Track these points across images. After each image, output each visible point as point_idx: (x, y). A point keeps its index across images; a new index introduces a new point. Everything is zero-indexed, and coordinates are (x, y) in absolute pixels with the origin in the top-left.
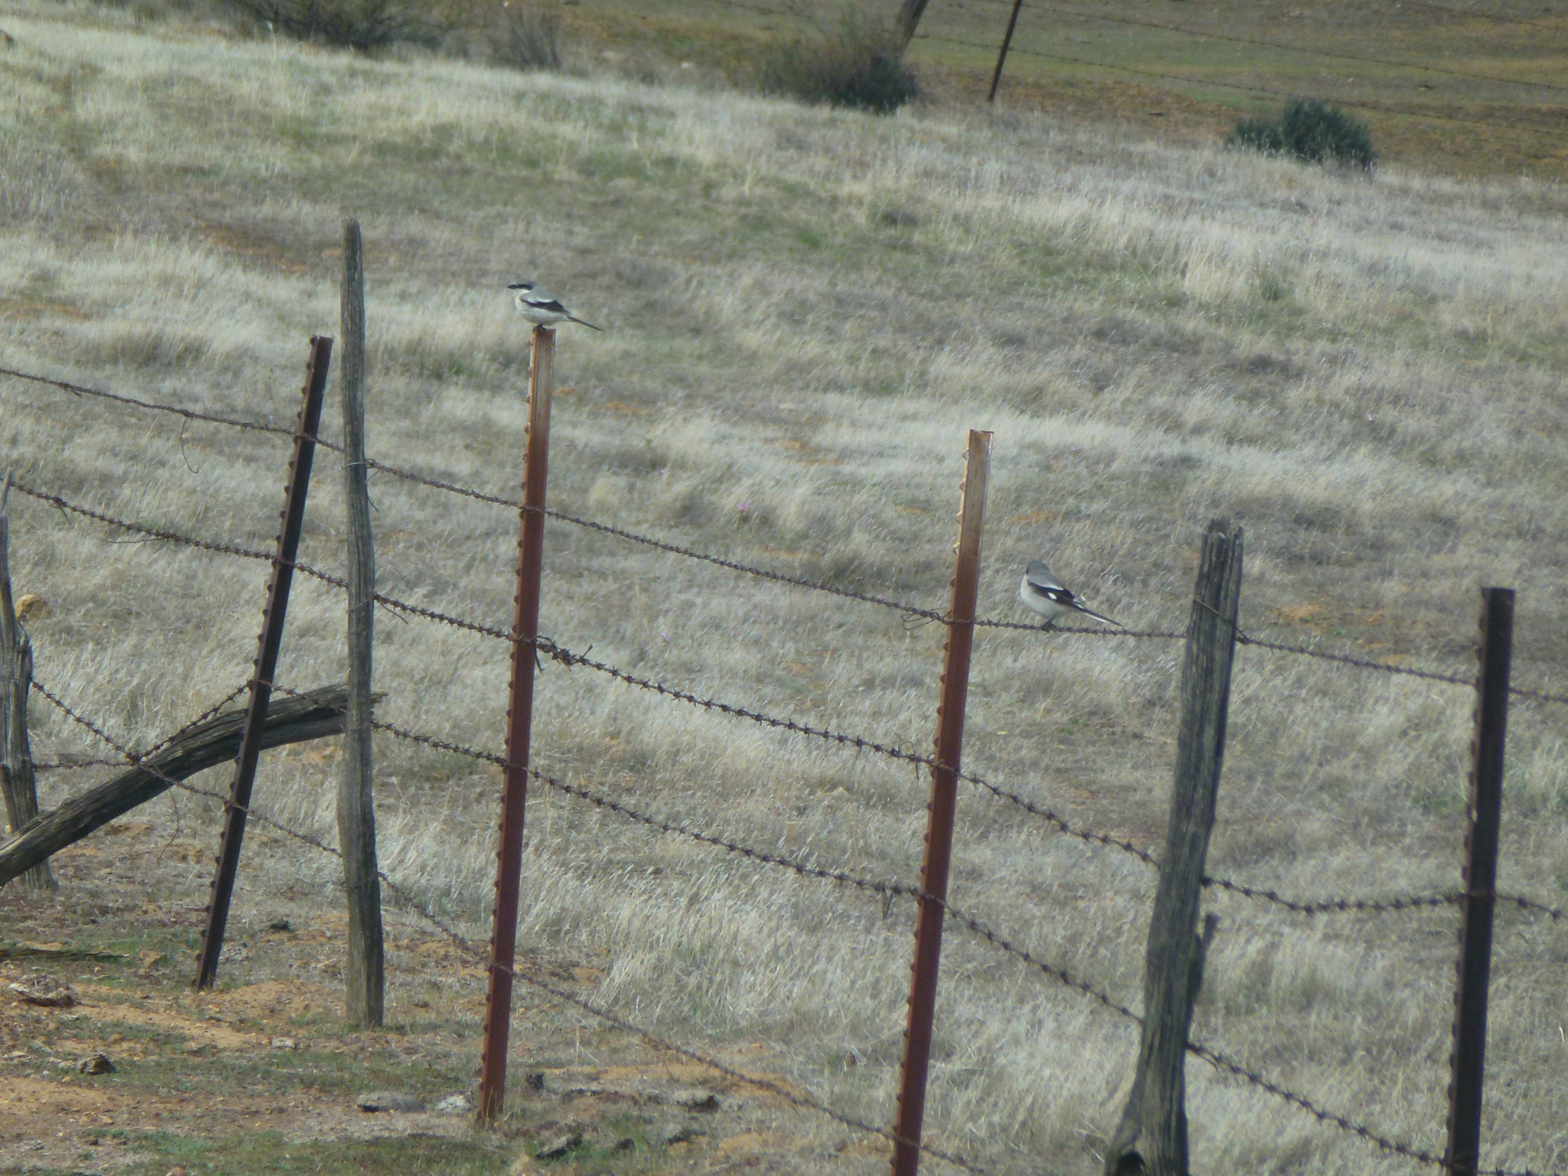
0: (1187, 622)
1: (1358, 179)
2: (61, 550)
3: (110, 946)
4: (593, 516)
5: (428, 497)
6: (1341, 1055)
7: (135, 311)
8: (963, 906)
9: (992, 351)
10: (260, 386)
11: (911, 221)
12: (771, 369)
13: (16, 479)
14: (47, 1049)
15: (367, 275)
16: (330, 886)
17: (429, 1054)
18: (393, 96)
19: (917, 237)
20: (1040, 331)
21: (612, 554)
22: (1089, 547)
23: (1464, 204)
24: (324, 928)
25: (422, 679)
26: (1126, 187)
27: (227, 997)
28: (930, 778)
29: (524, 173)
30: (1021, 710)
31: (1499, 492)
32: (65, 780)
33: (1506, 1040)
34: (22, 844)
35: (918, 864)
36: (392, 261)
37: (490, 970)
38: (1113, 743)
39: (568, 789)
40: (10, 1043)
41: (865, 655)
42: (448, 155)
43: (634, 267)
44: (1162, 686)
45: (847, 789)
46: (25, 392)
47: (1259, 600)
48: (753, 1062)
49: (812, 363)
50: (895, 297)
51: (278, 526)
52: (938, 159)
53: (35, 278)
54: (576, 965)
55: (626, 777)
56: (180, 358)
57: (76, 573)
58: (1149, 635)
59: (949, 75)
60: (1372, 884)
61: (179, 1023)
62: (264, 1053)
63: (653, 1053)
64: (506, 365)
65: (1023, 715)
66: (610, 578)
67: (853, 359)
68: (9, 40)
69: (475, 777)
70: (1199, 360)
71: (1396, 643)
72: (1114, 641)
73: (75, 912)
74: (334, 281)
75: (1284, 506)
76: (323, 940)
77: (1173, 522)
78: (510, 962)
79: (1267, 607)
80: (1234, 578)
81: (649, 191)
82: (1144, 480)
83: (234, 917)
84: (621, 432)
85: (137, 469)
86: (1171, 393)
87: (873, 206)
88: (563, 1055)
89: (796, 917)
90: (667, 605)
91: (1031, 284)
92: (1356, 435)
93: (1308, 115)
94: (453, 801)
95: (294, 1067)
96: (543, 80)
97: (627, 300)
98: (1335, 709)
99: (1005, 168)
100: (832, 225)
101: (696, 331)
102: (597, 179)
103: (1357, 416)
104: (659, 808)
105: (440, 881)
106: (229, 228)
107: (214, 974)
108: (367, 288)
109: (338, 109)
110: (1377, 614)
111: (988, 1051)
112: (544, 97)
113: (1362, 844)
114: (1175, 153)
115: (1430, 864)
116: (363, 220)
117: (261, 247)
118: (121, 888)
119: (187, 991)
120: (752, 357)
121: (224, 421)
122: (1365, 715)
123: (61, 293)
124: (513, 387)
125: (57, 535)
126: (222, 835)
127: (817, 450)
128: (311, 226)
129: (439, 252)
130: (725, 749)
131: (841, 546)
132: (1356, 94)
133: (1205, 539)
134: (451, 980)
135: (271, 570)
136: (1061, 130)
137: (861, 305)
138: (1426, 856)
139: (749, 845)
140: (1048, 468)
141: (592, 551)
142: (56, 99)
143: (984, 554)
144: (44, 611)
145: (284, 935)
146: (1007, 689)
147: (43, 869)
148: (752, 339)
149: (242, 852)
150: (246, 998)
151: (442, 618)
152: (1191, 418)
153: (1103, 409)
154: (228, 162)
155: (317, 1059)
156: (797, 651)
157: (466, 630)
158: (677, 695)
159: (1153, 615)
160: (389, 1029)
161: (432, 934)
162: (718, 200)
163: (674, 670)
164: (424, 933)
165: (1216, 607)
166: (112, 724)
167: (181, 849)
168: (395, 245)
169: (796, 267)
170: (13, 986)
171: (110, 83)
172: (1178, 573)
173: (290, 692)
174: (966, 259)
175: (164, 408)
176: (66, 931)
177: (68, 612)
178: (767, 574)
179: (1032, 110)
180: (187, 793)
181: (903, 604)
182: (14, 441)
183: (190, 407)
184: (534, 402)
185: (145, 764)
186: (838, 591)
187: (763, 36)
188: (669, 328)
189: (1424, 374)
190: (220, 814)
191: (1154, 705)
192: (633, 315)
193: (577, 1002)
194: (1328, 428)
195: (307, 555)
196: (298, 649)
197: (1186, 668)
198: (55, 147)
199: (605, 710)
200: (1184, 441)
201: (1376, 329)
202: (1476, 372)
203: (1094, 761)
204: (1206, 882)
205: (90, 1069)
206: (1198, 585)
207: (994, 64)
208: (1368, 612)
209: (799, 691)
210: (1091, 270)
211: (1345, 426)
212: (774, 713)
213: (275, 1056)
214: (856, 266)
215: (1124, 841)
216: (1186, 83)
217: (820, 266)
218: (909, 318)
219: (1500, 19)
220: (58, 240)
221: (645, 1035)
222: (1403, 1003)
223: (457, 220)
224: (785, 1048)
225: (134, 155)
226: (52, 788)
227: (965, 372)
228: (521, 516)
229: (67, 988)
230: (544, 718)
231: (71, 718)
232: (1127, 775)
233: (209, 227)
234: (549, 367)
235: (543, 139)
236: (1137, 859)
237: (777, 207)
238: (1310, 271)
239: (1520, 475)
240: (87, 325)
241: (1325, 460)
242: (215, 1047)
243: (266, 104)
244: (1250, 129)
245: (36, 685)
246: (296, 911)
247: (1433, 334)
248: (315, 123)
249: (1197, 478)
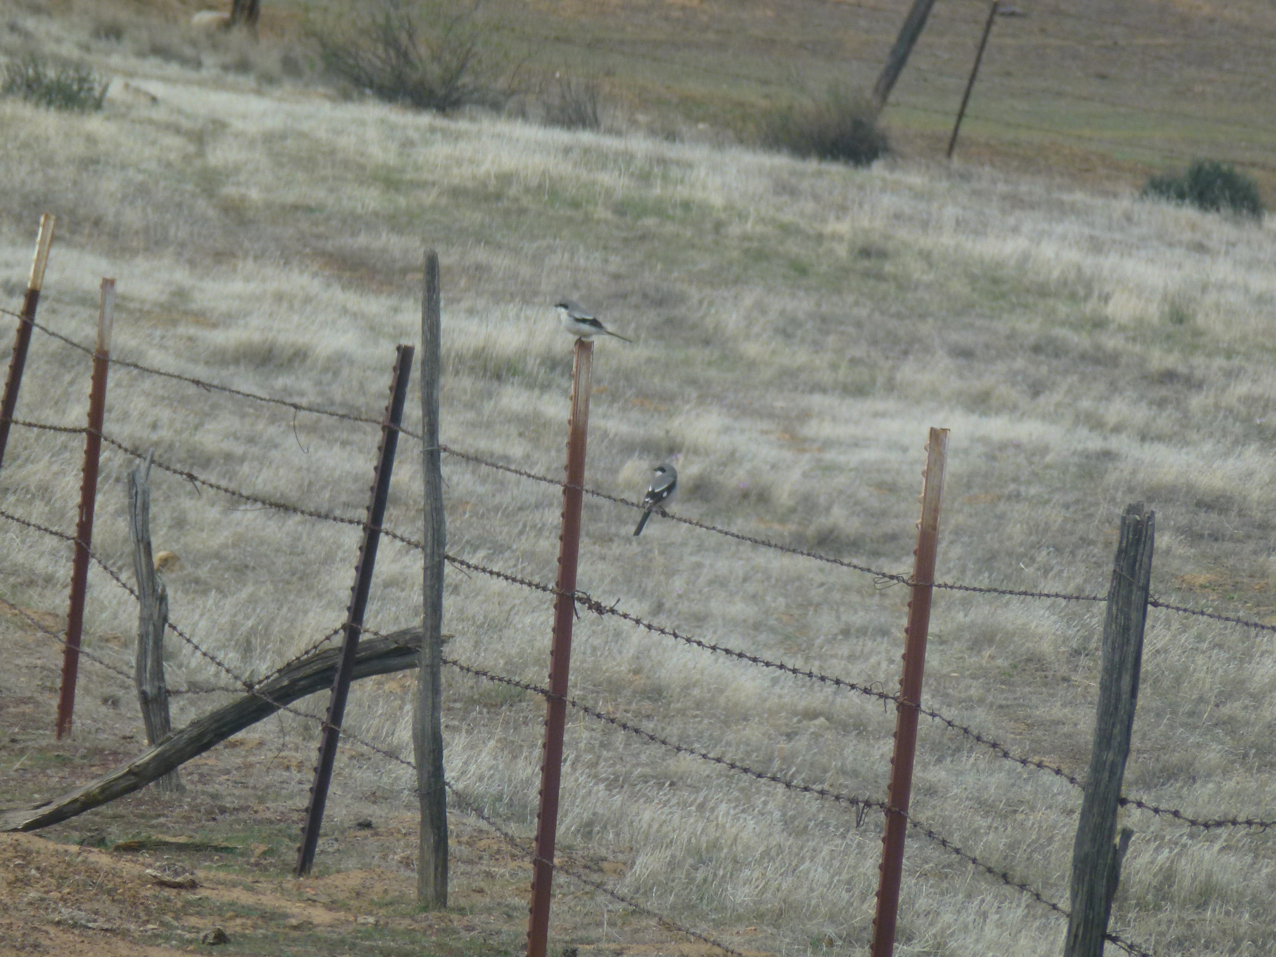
0: (1108, 585)
1: (1249, 226)
2: (192, 516)
3: (227, 839)
4: (622, 492)
5: (488, 475)
6: (1230, 944)
7: (255, 321)
8: (922, 817)
9: (947, 361)
10: (355, 383)
11: (883, 255)
12: (767, 374)
13: (156, 458)
14: (176, 923)
15: (442, 295)
16: (406, 792)
17: (484, 931)
18: (465, 148)
19: (888, 267)
20: (987, 346)
22: (1027, 523)
24: (400, 827)
25: (482, 624)
26: (1059, 229)
27: (321, 882)
28: (896, 712)
29: (569, 213)
30: (970, 657)
32: (192, 703)
34: (157, 756)
35: (885, 783)
36: (463, 283)
37: (535, 862)
38: (1046, 685)
39: (599, 716)
40: (145, 918)
41: (842, 609)
42: (508, 198)
43: (657, 290)
44: (1087, 639)
45: (828, 719)
46: (164, 387)
47: (1166, 569)
48: (749, 942)
49: (801, 369)
50: (869, 316)
51: (367, 498)
52: (906, 205)
53: (173, 294)
54: (604, 859)
55: (647, 706)
56: (291, 360)
57: (204, 535)
58: (1077, 598)
59: (915, 136)
60: (1258, 804)
61: (283, 903)
62: (351, 928)
63: (667, 933)
64: (553, 367)
65: (972, 660)
67: (834, 366)
68: (154, 100)
69: (524, 704)
70: (1117, 372)
72: (1049, 601)
73: (199, 811)
74: (416, 300)
75: (1188, 492)
76: (399, 836)
77: (1097, 504)
78: (551, 857)
79: (1173, 575)
80: (1147, 553)
81: (670, 228)
82: (1073, 469)
83: (328, 817)
84: (645, 424)
85: (255, 450)
86: (1095, 399)
87: (852, 242)
88: (593, 933)
89: (785, 823)
90: (681, 566)
91: (981, 307)
92: (1246, 435)
93: (1208, 173)
94: (506, 723)
95: (375, 940)
96: (586, 137)
97: (651, 317)
98: (1229, 660)
99: (960, 212)
100: (818, 257)
101: (707, 342)
102: (628, 219)
103: (1248, 420)
104: (673, 732)
105: (494, 789)
106: (331, 255)
107: (311, 863)
108: (442, 304)
109: (421, 159)
110: (1263, 582)
111: (942, 937)
112: (586, 151)
113: (1249, 770)
114: (1099, 202)
116: (440, 249)
117: (356, 270)
118: (237, 792)
119: (289, 877)
120: (752, 365)
121: (326, 412)
122: (1253, 665)
123: (194, 306)
124: (559, 386)
125: (188, 504)
126: (320, 749)
127: (805, 440)
128: (398, 255)
129: (500, 276)
130: (727, 686)
131: (823, 520)
132: (1248, 156)
133: (1124, 519)
134: (502, 870)
135: (361, 534)
136: (1007, 182)
137: (841, 323)
139: (747, 764)
140: (994, 458)
142: (191, 148)
143: (941, 528)
144: (177, 566)
145: (367, 832)
146: (958, 638)
147: (173, 774)
148: (751, 349)
149: (335, 764)
150: (337, 883)
151: (498, 575)
152: (1111, 419)
153: (1039, 411)
154: (331, 201)
155: (394, 933)
156: (788, 606)
157: (518, 585)
158: (688, 640)
159: (1079, 580)
160: (452, 910)
161: (487, 833)
162: (726, 236)
163: (686, 620)
164: (481, 831)
165: (1133, 576)
166: (231, 657)
167: (285, 761)
168: (465, 270)
169: (789, 291)
170: (149, 871)
171: (237, 136)
172: (1100, 546)
173: (376, 634)
174: (929, 286)
175: (277, 401)
176: (192, 827)
177: (197, 566)
178: (763, 543)
179: (982, 164)
180: (291, 715)
181: (873, 569)
182: (154, 426)
183: (296, 400)
184: (575, 399)
185: (258, 690)
186: (821, 558)
187: (763, 103)
188: (685, 339)
190: (318, 731)
191: (1080, 654)
192: (656, 329)
193: (605, 891)
194: (1224, 429)
195: (391, 522)
196: (383, 598)
197: (1107, 625)
198: (189, 187)
199: (630, 651)
200: (1105, 438)
201: (1263, 348)
203: (1030, 699)
204: (1124, 802)
205: (210, 940)
206: (1118, 558)
207: (951, 127)
208: (1256, 580)
209: (787, 638)
210: (1030, 296)
211: (1238, 429)
212: (767, 655)
213: (359, 931)
214: (838, 291)
215: (1054, 766)
216: (1108, 145)
217: (808, 290)
218: (880, 334)
220: (192, 263)
221: (660, 919)
223: (515, 251)
224: (775, 931)
225: (255, 195)
226: (182, 709)
227: (926, 378)
228: (564, 492)
229: (192, 874)
231: (198, 654)
232: (1057, 711)
233: (315, 253)
234: (588, 371)
235: (585, 185)
236: (1066, 782)
237: (773, 242)
238: (1210, 300)
240: (215, 332)
241: (1221, 455)
242: (311, 923)
243: (362, 155)
244: (1161, 183)
245: (171, 626)
246: (378, 813)
248: (403, 171)
249: (1115, 469)
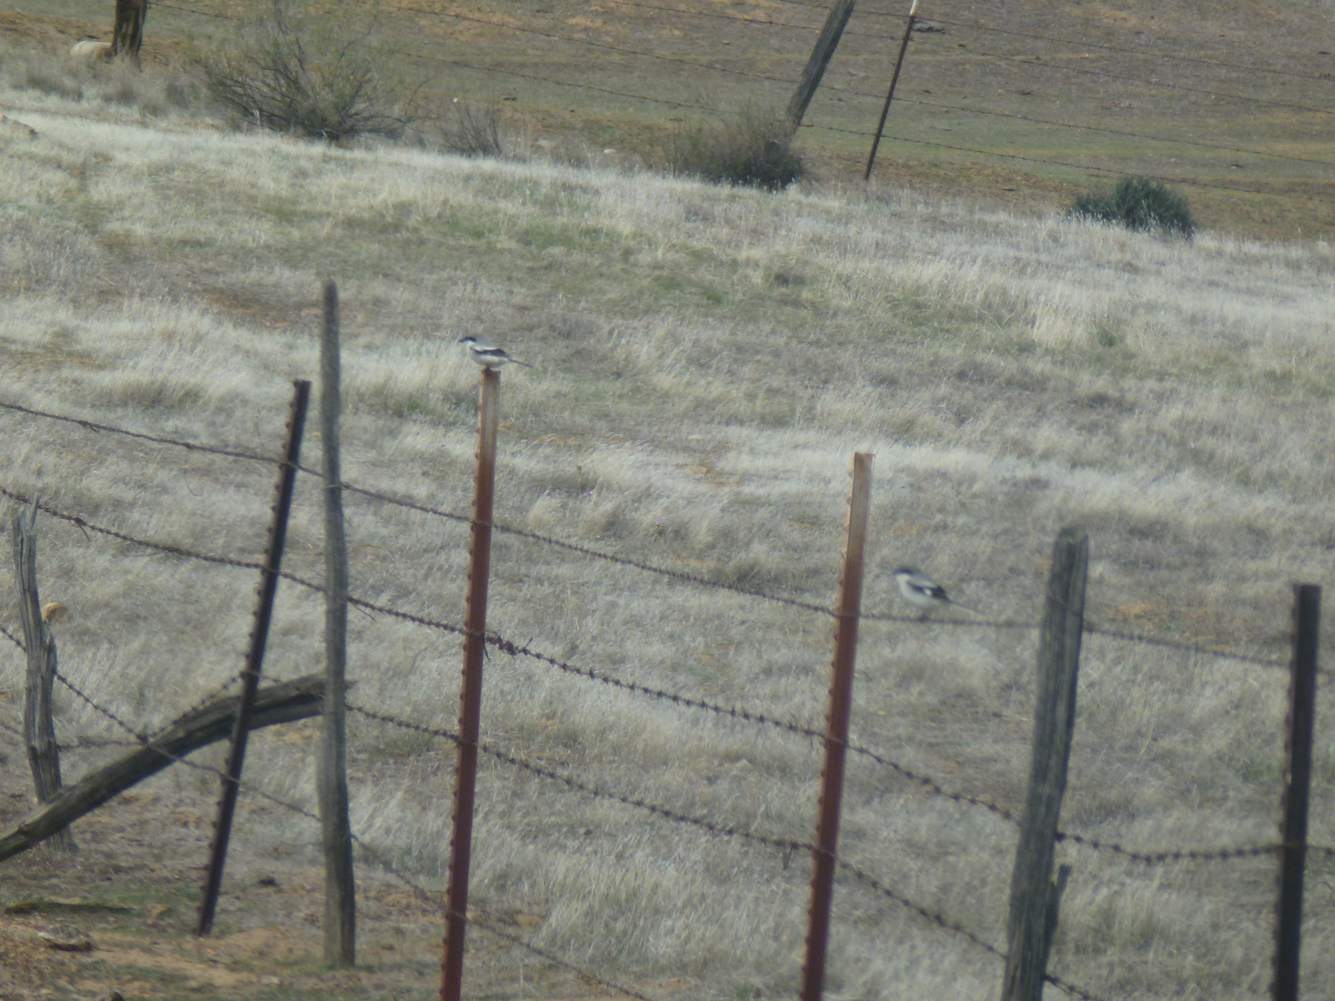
0: (1041, 614)
2: (80, 565)
3: (123, 900)
4: (534, 528)
5: (392, 514)
6: (1175, 987)
7: (144, 362)
8: (852, 860)
9: (870, 389)
10: (249, 424)
11: (800, 281)
12: (682, 406)
13: (42, 501)
14: (70, 987)
15: (341, 330)
16: (310, 847)
17: (394, 989)
18: (360, 178)
19: (806, 294)
20: (910, 373)
21: (548, 563)
22: (955, 555)
23: (1271, 264)
24: (304, 883)
25: (388, 669)
26: (982, 250)
27: (222, 942)
28: (822, 750)
29: (471, 242)
30: (898, 694)
31: (1303, 507)
32: (84, 758)
33: (1315, 974)
34: (47, 813)
35: (812, 825)
36: (360, 318)
37: (447, 917)
38: (976, 721)
39: (513, 761)
40: (39, 983)
41: (764, 647)
42: (407, 229)
43: (565, 321)
44: (1018, 673)
45: (750, 761)
46: (50, 430)
47: (1100, 599)
48: (673, 994)
49: (717, 401)
50: (787, 344)
51: (265, 541)
52: (823, 229)
53: (56, 335)
54: (519, 912)
55: (562, 752)
56: (181, 401)
57: (93, 585)
58: (1008, 626)
59: (831, 158)
60: (1201, 840)
61: (183, 965)
62: (254, 990)
63: (586, 988)
64: (458, 404)
65: (900, 698)
66: (546, 583)
67: (751, 397)
68: (33, 133)
69: (432, 753)
70: (1045, 397)
71: (1218, 635)
72: (979, 631)
73: (93, 871)
74: (311, 335)
75: (1120, 519)
76: (304, 892)
77: (1027, 534)
78: (463, 910)
79: (1107, 605)
80: (1080, 579)
81: (577, 257)
82: (1001, 498)
83: (228, 874)
84: (555, 460)
85: (145, 495)
86: (1022, 425)
87: (768, 268)
88: (509, 989)
89: (707, 870)
90: (594, 606)
91: (903, 333)
92: (1180, 460)
93: (1136, 190)
94: (413, 774)
96: (488, 165)
97: (559, 349)
98: (1167, 692)
99: (880, 235)
100: (733, 284)
101: (618, 375)
102: (533, 247)
103: (1182, 444)
104: (590, 778)
105: (402, 842)
106: (222, 292)
107: (211, 923)
108: (341, 339)
109: (314, 190)
110: (1200, 611)
111: (873, 985)
112: (488, 179)
113: (1191, 807)
114: (1023, 223)
115: (1249, 824)
116: (338, 281)
117: (248, 307)
118: (131, 850)
119: (189, 938)
120: (666, 396)
121: (221, 452)
122: (1193, 697)
123: (79, 347)
124: (464, 422)
125: (74, 552)
126: (218, 804)
127: (721, 474)
128: (292, 289)
129: (399, 309)
130: (645, 728)
131: (743, 555)
132: (1178, 172)
133: (1056, 546)
134: (412, 926)
135: (259, 578)
136: (926, 204)
137: (758, 352)
138: (1246, 817)
139: (668, 808)
140: (919, 488)
141: (530, 560)
142: (73, 183)
144: (65, 618)
145: (270, 890)
146: (885, 675)
147: (65, 834)
148: (665, 381)
149: (235, 818)
150: (239, 943)
151: (404, 616)
152: (1040, 446)
153: (965, 439)
154: (220, 235)
155: (299, 995)
156: (707, 645)
157: (425, 627)
158: (605, 680)
159: (1010, 611)
160: (360, 968)
161: (396, 887)
162: (635, 265)
163: (601, 661)
164: (389, 886)
165: (1066, 601)
166: (124, 710)
167: (182, 817)
168: (362, 304)
169: (702, 320)
170: (41, 934)
171: (120, 169)
172: (1031, 576)
173: (276, 681)
174: (848, 312)
175: (168, 441)
176: (86, 887)
177: (86, 616)
179: (902, 187)
180: (188, 768)
181: (799, 602)
182: (39, 473)
183: (191, 441)
184: (482, 432)
185: (153, 743)
186: (743, 592)
187: (672, 127)
188: (595, 372)
189: (1238, 409)
190: (217, 786)
191: (1011, 688)
192: (564, 361)
193: (521, 944)
194: (1157, 454)
195: (290, 565)
196: (282, 646)
197: (1040, 655)
198: (73, 224)
199: (541, 695)
200: (1034, 465)
201: (1196, 369)
202: (1283, 407)
203: (961, 737)
204: (1061, 837)
207: (869, 149)
208: (1193, 609)
209: (707, 678)
210: (954, 321)
211: (1172, 453)
212: (688, 695)
213: (264, 993)
214: (754, 319)
215: (990, 802)
216: (1032, 163)
217: (722, 318)
218: (799, 363)
219: (1300, 109)
220: (75, 302)
221: (579, 972)
222: (1226, 942)
223: (416, 283)
224: (699, 982)
225: (140, 230)
226: (73, 765)
227: (847, 408)
228: (472, 529)
229: (87, 936)
230: (491, 702)
231: (89, 707)
232: (988, 748)
233: (205, 291)
234: (496, 403)
235: (488, 214)
236: (1000, 818)
237: (686, 269)
238: (1140, 320)
239: (1321, 492)
240: (102, 374)
241: (1154, 480)
242: (212, 985)
243: (253, 186)
244: (1088, 201)
245: (60, 678)
246: (281, 869)
247: (1246, 375)
248: (294, 203)
249: (1046, 497)
